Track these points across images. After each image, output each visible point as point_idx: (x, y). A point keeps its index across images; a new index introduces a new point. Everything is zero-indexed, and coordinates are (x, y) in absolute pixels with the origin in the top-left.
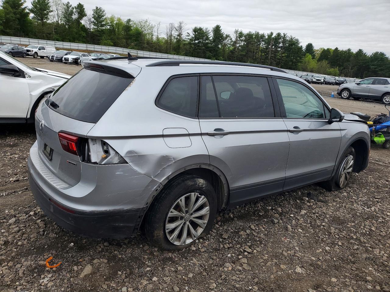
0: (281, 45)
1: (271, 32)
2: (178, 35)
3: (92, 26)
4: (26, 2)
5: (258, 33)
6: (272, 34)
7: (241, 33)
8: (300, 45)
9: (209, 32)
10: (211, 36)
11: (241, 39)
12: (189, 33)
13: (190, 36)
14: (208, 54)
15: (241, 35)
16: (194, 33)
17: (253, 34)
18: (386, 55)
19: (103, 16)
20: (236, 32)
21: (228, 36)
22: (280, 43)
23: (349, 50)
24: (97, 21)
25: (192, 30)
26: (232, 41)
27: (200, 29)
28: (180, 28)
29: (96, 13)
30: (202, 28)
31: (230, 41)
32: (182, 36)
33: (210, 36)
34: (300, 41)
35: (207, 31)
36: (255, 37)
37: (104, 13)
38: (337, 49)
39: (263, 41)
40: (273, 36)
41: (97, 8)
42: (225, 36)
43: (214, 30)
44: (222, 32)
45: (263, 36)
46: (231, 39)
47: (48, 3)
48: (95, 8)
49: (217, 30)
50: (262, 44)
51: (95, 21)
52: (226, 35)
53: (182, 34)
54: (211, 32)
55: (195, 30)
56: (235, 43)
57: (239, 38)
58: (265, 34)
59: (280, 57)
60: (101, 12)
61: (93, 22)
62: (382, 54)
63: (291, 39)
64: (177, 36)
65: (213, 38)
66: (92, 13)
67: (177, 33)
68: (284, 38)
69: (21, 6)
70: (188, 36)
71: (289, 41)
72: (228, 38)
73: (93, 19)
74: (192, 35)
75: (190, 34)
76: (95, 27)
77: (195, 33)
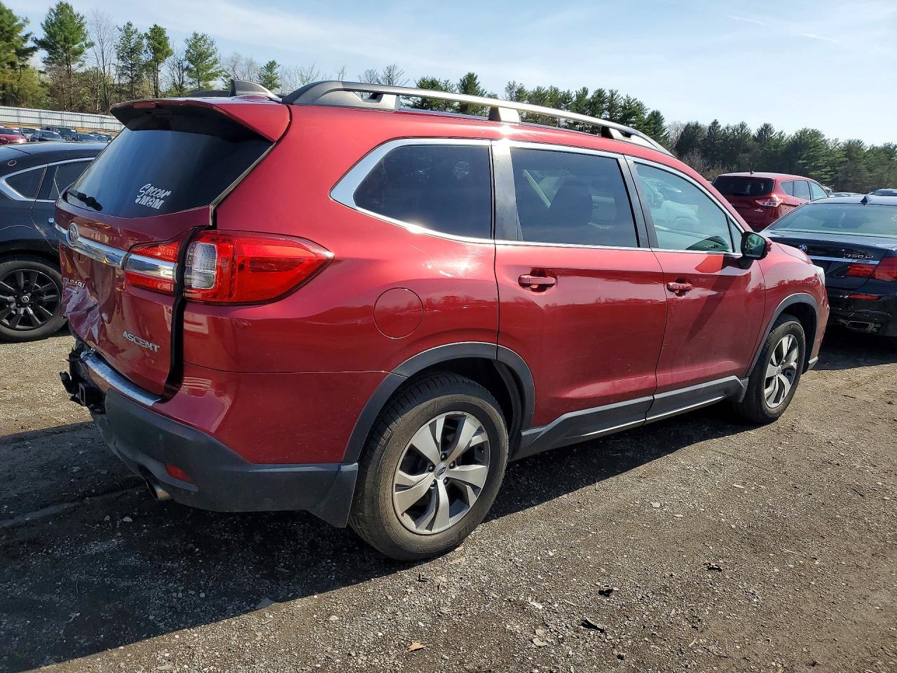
4: (29, 22)
5: (556, 90)
18: (823, 136)
37: (214, 47)
47: (82, 25)
62: (816, 134)
69: (18, 32)
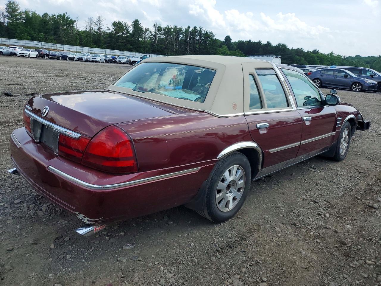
0: (198, 38)
1: (188, 26)
2: (98, 29)
3: (7, 20)
7: (159, 27)
8: (214, 38)
9: (129, 26)
10: (131, 29)
11: (160, 32)
13: (110, 30)
14: (129, 46)
15: (160, 29)
16: (113, 27)
17: (171, 28)
19: (17, 10)
20: (155, 26)
21: (147, 30)
22: (197, 36)
23: (260, 42)
24: (11, 15)
25: (112, 24)
26: (152, 35)
27: (120, 23)
28: (99, 22)
29: (10, 7)
30: (122, 22)
31: (150, 34)
32: (102, 30)
33: (129, 30)
34: (214, 34)
35: (126, 25)
36: (174, 31)
39: (181, 34)
40: (190, 30)
41: (10, 2)
42: (144, 30)
43: (133, 24)
44: (141, 26)
45: (181, 30)
48: (8, 3)
49: (136, 24)
50: (180, 37)
51: (9, 15)
52: (146, 29)
53: (102, 29)
54: (131, 26)
55: (115, 24)
56: (155, 36)
57: (158, 32)
58: (182, 28)
60: (15, 6)
61: (7, 16)
63: (206, 32)
65: (133, 32)
66: (5, 7)
67: (97, 27)
68: (200, 32)
70: (108, 30)
71: (205, 34)
72: (148, 32)
73: (6, 14)
74: (112, 28)
75: (109, 28)
76: (9, 21)
77: (115, 27)
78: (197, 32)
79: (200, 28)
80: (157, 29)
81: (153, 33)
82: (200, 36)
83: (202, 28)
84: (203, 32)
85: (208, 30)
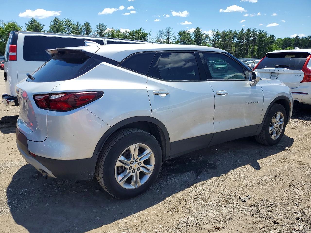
0: (252, 38)
6: (243, 30)
7: (218, 32)
9: (192, 34)
11: (218, 37)
12: (175, 36)
13: (176, 39)
15: (217, 34)
16: (179, 36)
17: (227, 32)
19: (105, 31)
20: (214, 31)
21: (207, 36)
25: (178, 34)
26: (210, 40)
27: (184, 32)
28: (168, 33)
29: (99, 28)
30: (186, 31)
33: (192, 37)
35: (190, 33)
38: (297, 37)
39: (235, 37)
41: (100, 24)
42: (205, 36)
43: (195, 32)
44: (202, 33)
45: (235, 33)
46: (210, 38)
48: (98, 25)
49: (198, 32)
50: (235, 40)
51: (99, 35)
53: (169, 39)
55: (180, 34)
56: (213, 41)
58: (237, 31)
59: (251, 49)
60: (103, 27)
63: (260, 33)
64: (165, 40)
65: (195, 39)
66: (96, 29)
67: (165, 38)
68: (253, 33)
71: (259, 35)
72: (207, 38)
73: (97, 34)
74: (178, 38)
77: (181, 36)
78: (250, 34)
79: (253, 29)
80: (215, 34)
81: (212, 38)
82: (253, 37)
83: (256, 30)
84: (257, 33)
85: (262, 30)
